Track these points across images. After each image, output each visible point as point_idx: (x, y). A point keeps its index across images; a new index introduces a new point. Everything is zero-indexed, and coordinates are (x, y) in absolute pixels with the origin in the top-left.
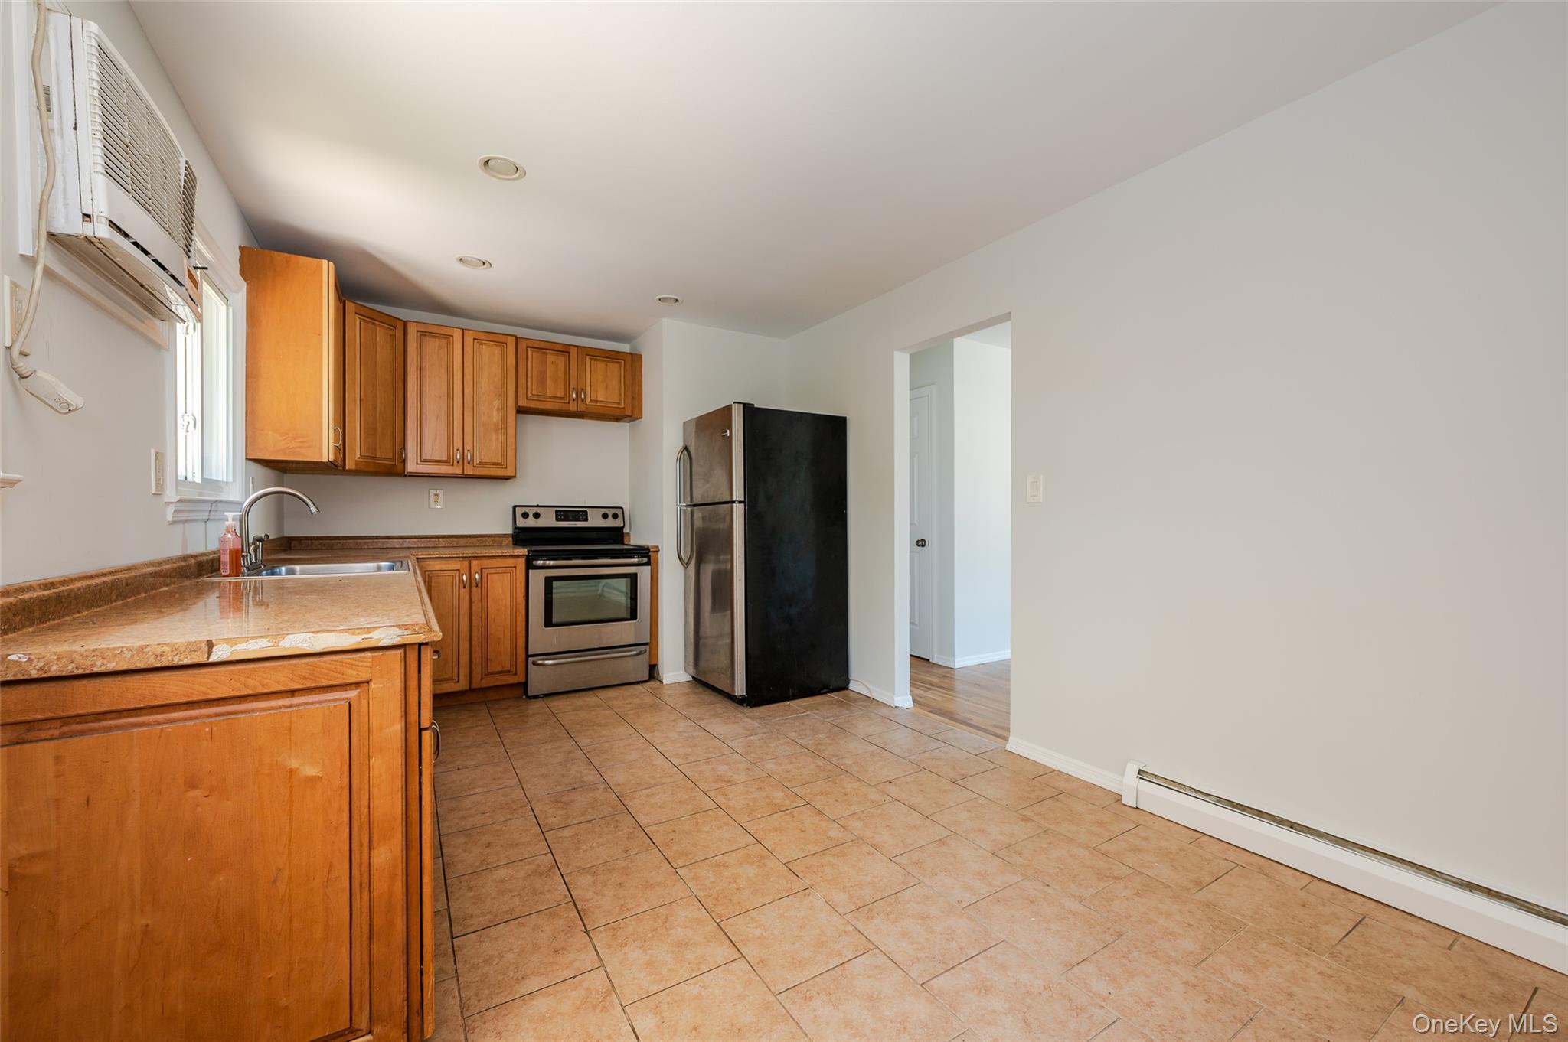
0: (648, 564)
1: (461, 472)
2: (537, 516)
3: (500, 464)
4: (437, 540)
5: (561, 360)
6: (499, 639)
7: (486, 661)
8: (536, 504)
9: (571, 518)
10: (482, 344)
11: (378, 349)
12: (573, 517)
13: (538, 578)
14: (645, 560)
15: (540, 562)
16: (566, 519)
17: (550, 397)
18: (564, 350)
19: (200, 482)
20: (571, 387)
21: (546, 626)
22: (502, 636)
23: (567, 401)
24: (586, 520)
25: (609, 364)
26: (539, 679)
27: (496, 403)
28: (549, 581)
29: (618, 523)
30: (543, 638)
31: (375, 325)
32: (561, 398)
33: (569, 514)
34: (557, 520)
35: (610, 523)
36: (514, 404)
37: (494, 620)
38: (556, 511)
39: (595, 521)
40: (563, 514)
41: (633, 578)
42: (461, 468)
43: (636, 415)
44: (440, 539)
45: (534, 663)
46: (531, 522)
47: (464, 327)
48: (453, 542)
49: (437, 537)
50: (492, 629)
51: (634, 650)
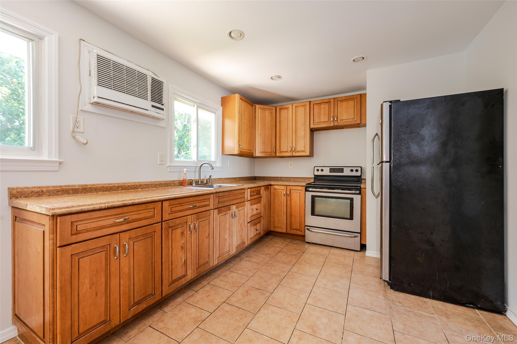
0: (360, 194)
1: (291, 155)
2: (322, 170)
3: (304, 151)
4: (290, 178)
5: (327, 106)
6: (296, 216)
7: (291, 224)
8: (323, 166)
9: (336, 171)
10: (298, 107)
11: (266, 118)
12: (337, 171)
13: (309, 195)
14: (358, 192)
15: (311, 189)
16: (334, 172)
17: (323, 122)
18: (328, 101)
19: (196, 161)
20: (331, 116)
21: (312, 215)
22: (296, 215)
23: (330, 122)
24: (343, 172)
25: (348, 102)
26: (310, 236)
27: (303, 128)
28: (313, 197)
29: (359, 174)
30: (311, 220)
31: (265, 110)
32: (327, 122)
33: (336, 170)
34: (330, 172)
35: (354, 174)
36: (309, 128)
37: (294, 209)
38: (330, 169)
39: (347, 172)
40: (332, 170)
41: (352, 200)
42: (291, 153)
43: (363, 122)
44: (291, 179)
45: (307, 229)
46: (320, 173)
47: (292, 103)
48: (295, 179)
49: (291, 178)
50: (293, 213)
51: (353, 235)
